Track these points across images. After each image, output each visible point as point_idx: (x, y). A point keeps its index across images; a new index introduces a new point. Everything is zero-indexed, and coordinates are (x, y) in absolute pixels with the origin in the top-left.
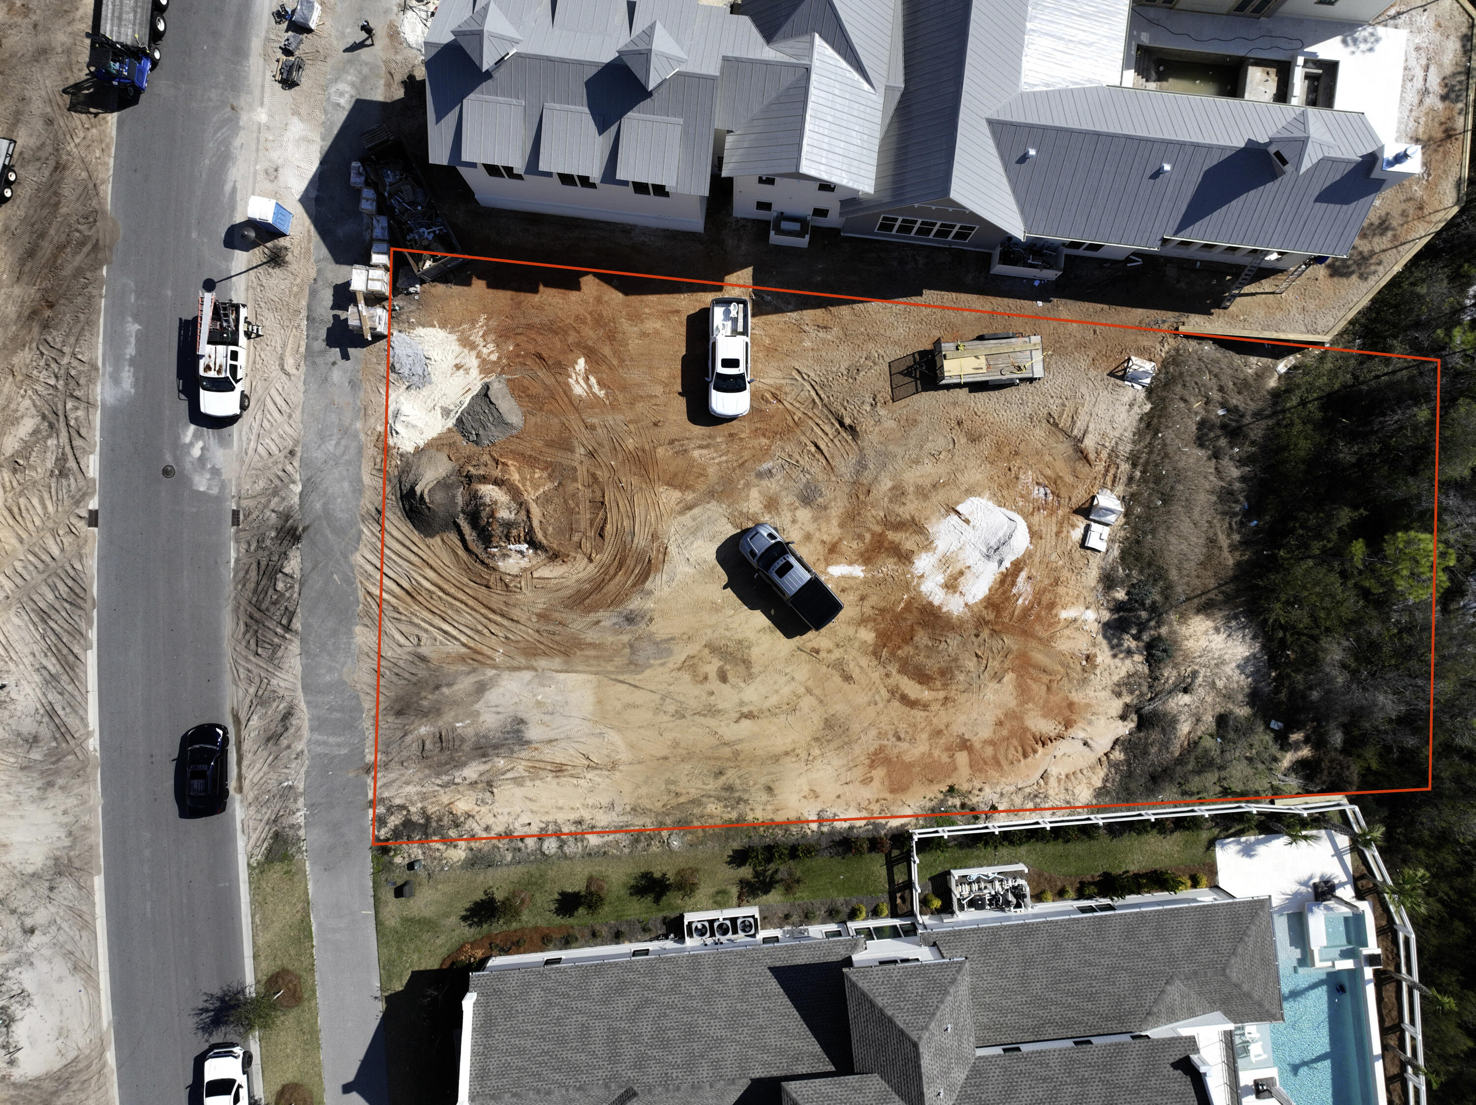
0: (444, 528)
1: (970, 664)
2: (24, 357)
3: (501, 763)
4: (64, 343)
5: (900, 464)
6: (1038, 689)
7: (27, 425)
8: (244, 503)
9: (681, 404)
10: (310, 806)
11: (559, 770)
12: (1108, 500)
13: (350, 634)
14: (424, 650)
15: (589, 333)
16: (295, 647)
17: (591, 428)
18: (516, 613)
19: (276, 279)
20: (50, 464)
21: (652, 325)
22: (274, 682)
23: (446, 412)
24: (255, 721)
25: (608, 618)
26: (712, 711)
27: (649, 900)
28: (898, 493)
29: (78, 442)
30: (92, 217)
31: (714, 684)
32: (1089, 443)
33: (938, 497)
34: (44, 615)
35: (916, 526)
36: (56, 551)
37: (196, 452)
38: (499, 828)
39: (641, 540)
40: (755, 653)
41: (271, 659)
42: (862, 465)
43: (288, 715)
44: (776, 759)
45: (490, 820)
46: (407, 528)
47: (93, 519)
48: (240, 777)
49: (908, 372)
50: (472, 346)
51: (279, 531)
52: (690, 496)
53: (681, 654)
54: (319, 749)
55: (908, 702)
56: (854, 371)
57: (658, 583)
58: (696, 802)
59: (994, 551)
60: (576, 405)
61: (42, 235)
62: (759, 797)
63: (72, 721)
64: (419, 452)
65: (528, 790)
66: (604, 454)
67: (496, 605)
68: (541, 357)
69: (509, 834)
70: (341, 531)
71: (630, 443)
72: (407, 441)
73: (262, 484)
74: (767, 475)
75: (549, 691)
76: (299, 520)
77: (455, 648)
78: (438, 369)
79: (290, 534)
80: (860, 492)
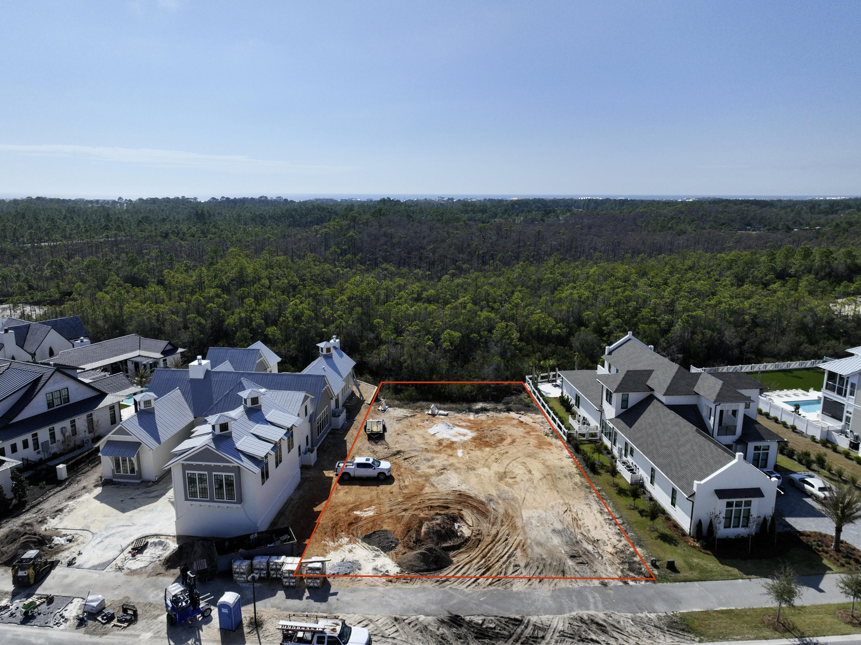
0: (448, 555)
1: (495, 432)
3: (580, 537)
5: (414, 444)
6: (502, 422)
9: (382, 487)
10: (641, 610)
13: (518, 593)
14: (522, 564)
15: (342, 509)
16: (533, 618)
17: (391, 510)
18: (494, 532)
21: (341, 493)
22: (560, 628)
23: (377, 556)
24: (594, 637)
25: (491, 506)
26: (531, 480)
28: (426, 444)
31: (518, 479)
32: (408, 415)
33: (428, 437)
38: (617, 537)
39: (450, 497)
40: (502, 470)
41: (545, 630)
42: (415, 450)
43: (582, 620)
45: (614, 540)
46: (447, 570)
49: (376, 443)
50: (340, 546)
51: (451, 626)
52: (428, 485)
53: (505, 488)
54: (600, 606)
55: (513, 441)
56: (374, 451)
57: (472, 493)
58: (575, 484)
59: (450, 428)
60: (379, 515)
62: (566, 470)
64: (399, 565)
65: (591, 528)
66: (404, 507)
67: (490, 539)
68: (350, 524)
69: (618, 534)
70: (451, 597)
71: (400, 500)
72: (394, 569)
73: (419, 635)
74: (418, 468)
75: (534, 522)
76: (444, 616)
77: (519, 553)
78: (350, 557)
79: (455, 621)
80: (427, 450)
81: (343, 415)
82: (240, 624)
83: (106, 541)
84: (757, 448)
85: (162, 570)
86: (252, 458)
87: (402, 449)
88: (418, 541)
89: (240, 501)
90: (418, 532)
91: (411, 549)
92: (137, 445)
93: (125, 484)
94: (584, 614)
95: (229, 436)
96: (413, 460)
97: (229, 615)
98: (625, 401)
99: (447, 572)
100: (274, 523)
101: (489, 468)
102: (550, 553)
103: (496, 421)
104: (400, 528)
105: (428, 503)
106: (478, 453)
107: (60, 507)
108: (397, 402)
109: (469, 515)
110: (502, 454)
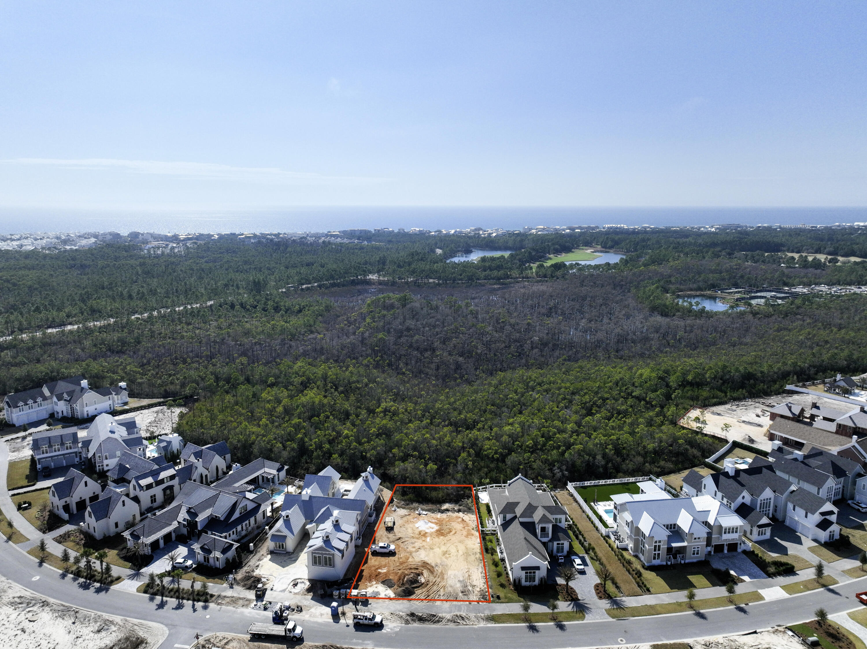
0: (414, 590)
1: (448, 527)
3: (468, 584)
5: (408, 533)
6: (453, 520)
8: (403, 622)
9: (391, 558)
10: (480, 613)
11: (469, 576)
12: (418, 512)
13: (437, 605)
14: (442, 595)
15: (373, 568)
16: (440, 614)
17: (394, 570)
18: (434, 580)
19: (349, 615)
21: (373, 561)
22: (448, 618)
23: (387, 590)
24: (459, 621)
25: (436, 568)
26: (457, 556)
27: (498, 564)
28: (414, 533)
30: (323, 646)
31: (451, 555)
32: (407, 514)
33: (415, 529)
35: (420, 532)
37: (389, 630)
39: (419, 564)
40: (445, 550)
41: (443, 618)
42: (407, 537)
43: (457, 616)
44: (467, 548)
45: (481, 586)
48: (473, 625)
49: (390, 531)
50: (372, 585)
51: (411, 617)
52: (411, 557)
53: (444, 559)
54: (465, 611)
55: (455, 533)
56: (388, 538)
57: (429, 562)
58: (476, 558)
59: (426, 524)
60: (388, 571)
62: (475, 551)
64: (395, 593)
65: (475, 580)
66: (399, 568)
67: (431, 584)
68: (377, 576)
69: (484, 583)
70: (412, 606)
71: (398, 564)
72: (392, 595)
73: (399, 619)
74: (407, 548)
75: (452, 577)
76: (409, 613)
77: (442, 590)
78: (376, 590)
79: (412, 615)
80: (413, 537)
81: (374, 515)
82: (338, 613)
83: (282, 581)
84: (558, 544)
85: (306, 593)
86: (339, 550)
87: (401, 536)
88: (403, 584)
89: (334, 567)
90: (403, 580)
91: (400, 587)
92: (285, 537)
93: (280, 553)
94: (458, 614)
95: (329, 540)
96: (406, 543)
97: (334, 610)
98: (505, 518)
99: (413, 597)
100: (345, 575)
101: (440, 548)
102: (454, 590)
103: (450, 520)
104: (396, 578)
105: (410, 566)
106: (437, 539)
107: (257, 564)
108: (403, 503)
109: (426, 573)
110: (448, 541)
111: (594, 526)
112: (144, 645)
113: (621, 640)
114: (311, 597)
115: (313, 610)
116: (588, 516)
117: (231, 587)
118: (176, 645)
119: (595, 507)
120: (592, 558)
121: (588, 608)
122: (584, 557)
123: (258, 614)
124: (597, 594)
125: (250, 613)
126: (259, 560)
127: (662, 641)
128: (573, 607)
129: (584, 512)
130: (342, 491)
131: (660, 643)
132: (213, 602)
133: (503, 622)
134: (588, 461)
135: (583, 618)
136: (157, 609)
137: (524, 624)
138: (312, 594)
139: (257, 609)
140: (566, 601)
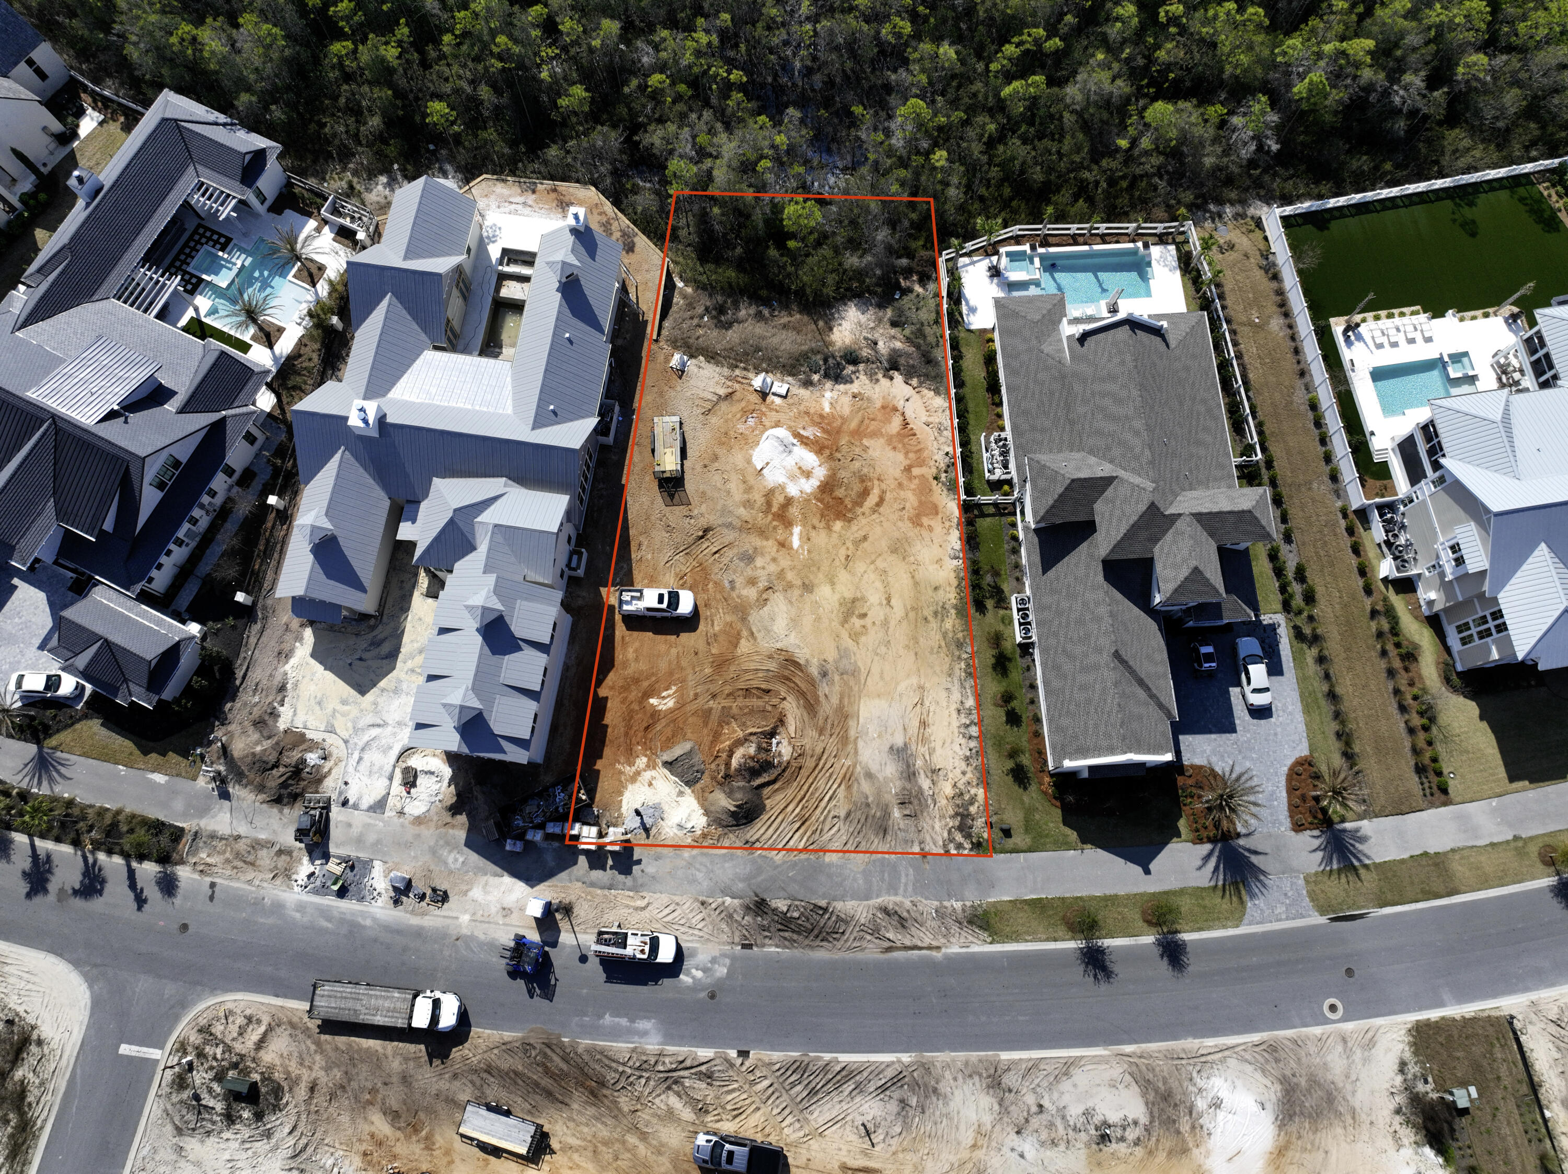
0: (760, 797)
1: (857, 464)
2: (624, 1102)
3: (919, 763)
4: (616, 1071)
5: (729, 503)
6: (873, 426)
7: (674, 1101)
8: (737, 940)
9: (684, 636)
10: (950, 897)
11: (924, 724)
12: (758, 381)
13: (830, 866)
14: (843, 814)
15: (634, 694)
16: (839, 905)
17: (696, 696)
18: (819, 750)
19: (582, 911)
20: (704, 1085)
21: (630, 653)
22: (863, 921)
23: (681, 794)
24: (890, 935)
25: (823, 689)
26: (885, 623)
27: (1010, 666)
28: (748, 504)
29: (688, 1063)
30: (527, 1046)
31: (868, 621)
32: (722, 392)
33: (751, 480)
34: (813, 1092)
35: (769, 494)
36: (766, 1083)
37: (699, 974)
38: (963, 765)
39: (772, 666)
40: (848, 595)
41: (847, 923)
42: (729, 526)
43: (885, 911)
44: (916, 584)
45: (958, 772)
46: (758, 823)
47: (744, 1054)
48: (930, 948)
49: (672, 496)
50: (638, 773)
51: (757, 915)
52: (745, 633)
53: (848, 643)
54: (910, 889)
55: (881, 501)
56: (669, 528)
57: (801, 656)
58: (945, 635)
59: (787, 448)
60: (681, 705)
61: (537, 1084)
62: (941, 596)
63: (890, 1073)
64: (707, 813)
65: (938, 745)
66: (714, 688)
67: (811, 763)
68: (647, 727)
69: (967, 759)
70: (758, 870)
71: (708, 671)
72: (699, 821)
73: (724, 926)
74: (732, 584)
75: (871, 729)
76: (750, 899)
77: (841, 792)
78: (650, 798)
79: (760, 906)
80: (746, 527)
83: (367, 756)
85: (447, 817)
87: (711, 519)
88: (728, 777)
90: (728, 765)
91: (720, 789)
94: (888, 900)
96: (727, 556)
99: (756, 831)
101: (833, 584)
102: (879, 793)
103: (864, 420)
104: (707, 736)
105: (743, 680)
106: (821, 538)
107: (278, 678)
108: (705, 301)
109: (792, 709)
110: (858, 543)
111: (1328, 458)
112: (33, 1048)
113: (1333, 1008)
114: (462, 835)
115: (476, 893)
116: (1314, 406)
117: (225, 795)
118: (125, 1049)
119: (1346, 354)
120: (1298, 635)
121: (1257, 872)
122: (1273, 628)
123: (324, 912)
124: (1293, 808)
125: (301, 907)
126: (284, 655)
127: (1441, 1004)
128: (1216, 869)
129: (1302, 374)
130: (494, 252)
131: (1434, 1015)
132: (182, 862)
133: (1015, 937)
134: (1369, 88)
135: (1238, 917)
136: (29, 895)
137: (1072, 945)
138: (462, 819)
139: (316, 892)
140: (1199, 840)
